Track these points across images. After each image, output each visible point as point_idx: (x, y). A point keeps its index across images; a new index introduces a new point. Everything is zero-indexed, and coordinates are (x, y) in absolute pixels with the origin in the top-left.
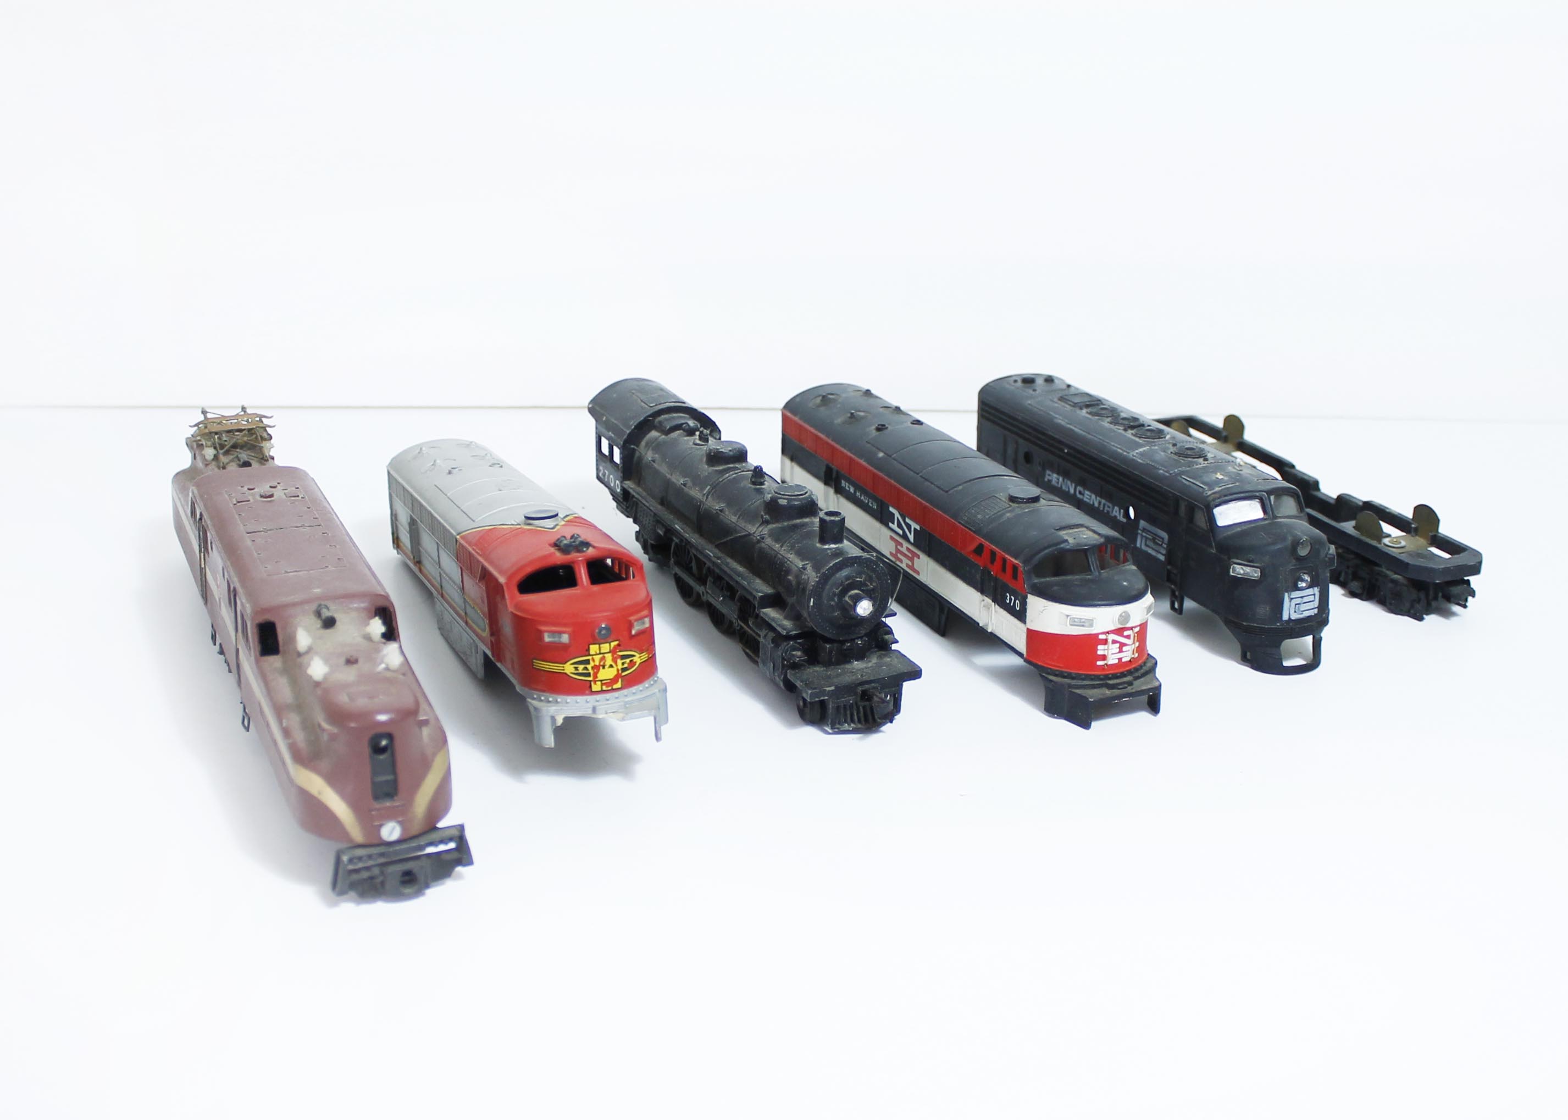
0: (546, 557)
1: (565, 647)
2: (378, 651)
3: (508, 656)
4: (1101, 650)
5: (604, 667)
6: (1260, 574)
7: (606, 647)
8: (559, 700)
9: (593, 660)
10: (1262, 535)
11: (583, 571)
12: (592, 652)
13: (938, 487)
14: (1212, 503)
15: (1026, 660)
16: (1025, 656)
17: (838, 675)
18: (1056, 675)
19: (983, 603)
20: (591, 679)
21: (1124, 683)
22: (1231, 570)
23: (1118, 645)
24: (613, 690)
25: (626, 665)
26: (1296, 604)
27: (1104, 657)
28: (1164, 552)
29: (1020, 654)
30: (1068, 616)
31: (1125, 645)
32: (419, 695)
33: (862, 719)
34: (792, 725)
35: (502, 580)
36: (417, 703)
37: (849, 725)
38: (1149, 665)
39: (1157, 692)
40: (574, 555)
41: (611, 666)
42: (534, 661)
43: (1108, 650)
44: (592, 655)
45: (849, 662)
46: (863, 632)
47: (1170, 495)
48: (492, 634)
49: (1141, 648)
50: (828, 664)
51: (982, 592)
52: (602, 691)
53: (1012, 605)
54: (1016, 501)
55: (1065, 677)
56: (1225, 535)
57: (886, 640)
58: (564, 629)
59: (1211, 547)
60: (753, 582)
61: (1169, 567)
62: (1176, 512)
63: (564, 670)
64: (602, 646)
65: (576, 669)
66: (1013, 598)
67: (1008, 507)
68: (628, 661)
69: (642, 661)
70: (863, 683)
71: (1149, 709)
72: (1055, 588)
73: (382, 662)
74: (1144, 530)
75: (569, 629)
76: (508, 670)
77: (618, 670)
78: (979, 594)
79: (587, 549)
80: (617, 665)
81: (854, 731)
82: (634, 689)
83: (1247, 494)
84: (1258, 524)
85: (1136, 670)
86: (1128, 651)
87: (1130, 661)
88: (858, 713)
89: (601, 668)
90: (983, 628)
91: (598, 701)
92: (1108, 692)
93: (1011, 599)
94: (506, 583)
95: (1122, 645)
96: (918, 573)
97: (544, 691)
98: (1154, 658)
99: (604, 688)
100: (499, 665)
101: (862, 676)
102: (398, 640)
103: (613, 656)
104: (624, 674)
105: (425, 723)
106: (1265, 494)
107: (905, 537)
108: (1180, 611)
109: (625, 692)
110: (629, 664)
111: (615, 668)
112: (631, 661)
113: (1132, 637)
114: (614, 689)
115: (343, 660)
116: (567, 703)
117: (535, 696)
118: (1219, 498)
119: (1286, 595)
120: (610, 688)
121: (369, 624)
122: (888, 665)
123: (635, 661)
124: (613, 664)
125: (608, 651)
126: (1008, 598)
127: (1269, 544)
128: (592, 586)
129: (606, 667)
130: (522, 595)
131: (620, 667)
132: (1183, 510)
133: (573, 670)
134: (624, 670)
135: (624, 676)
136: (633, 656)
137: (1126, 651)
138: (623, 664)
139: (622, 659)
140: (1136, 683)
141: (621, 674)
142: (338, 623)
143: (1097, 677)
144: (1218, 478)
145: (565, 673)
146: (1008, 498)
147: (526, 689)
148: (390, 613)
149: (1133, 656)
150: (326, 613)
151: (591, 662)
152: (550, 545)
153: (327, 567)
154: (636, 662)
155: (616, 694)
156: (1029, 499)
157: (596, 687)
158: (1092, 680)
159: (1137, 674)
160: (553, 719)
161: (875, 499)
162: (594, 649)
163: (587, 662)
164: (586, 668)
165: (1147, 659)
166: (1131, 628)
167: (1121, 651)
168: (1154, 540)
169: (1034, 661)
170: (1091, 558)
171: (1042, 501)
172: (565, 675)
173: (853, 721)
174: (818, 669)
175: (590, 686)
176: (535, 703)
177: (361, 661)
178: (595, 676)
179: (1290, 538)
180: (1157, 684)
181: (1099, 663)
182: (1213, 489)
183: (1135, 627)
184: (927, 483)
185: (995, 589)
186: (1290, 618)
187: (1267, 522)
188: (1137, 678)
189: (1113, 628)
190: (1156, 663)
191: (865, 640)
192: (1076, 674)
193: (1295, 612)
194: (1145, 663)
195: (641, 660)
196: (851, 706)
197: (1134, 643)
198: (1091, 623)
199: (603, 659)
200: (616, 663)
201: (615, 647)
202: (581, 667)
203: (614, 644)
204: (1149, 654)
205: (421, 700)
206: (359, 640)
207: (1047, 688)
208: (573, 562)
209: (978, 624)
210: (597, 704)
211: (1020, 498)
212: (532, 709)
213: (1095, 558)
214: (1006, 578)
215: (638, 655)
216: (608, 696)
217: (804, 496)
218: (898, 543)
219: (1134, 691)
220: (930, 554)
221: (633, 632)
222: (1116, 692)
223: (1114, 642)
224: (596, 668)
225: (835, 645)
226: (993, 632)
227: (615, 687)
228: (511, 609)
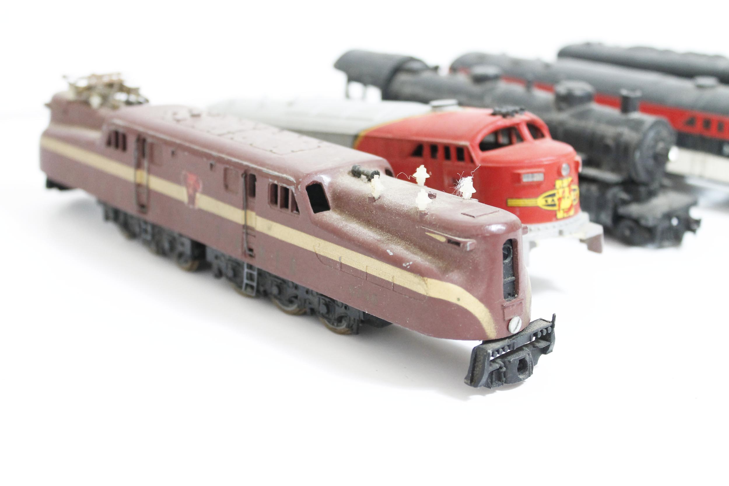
0: (494, 123)
1: (539, 184)
7: (565, 182)
9: (558, 193)
11: (525, 130)
12: (557, 187)
20: (556, 209)
35: (464, 143)
40: (516, 120)
41: (568, 198)
42: (509, 200)
44: (557, 190)
52: (564, 218)
58: (540, 170)
63: (537, 204)
64: (563, 181)
65: (546, 201)
68: (575, 193)
77: (572, 201)
89: (563, 199)
94: (471, 145)
99: (565, 215)
103: (569, 189)
104: (575, 203)
111: (570, 199)
114: (570, 216)
120: (568, 215)
125: (567, 185)
128: (535, 140)
129: (566, 198)
130: (483, 152)
133: (544, 203)
139: (574, 191)
141: (573, 204)
145: (539, 206)
151: (556, 195)
152: (490, 115)
155: (571, 220)
157: (560, 215)
162: (558, 184)
163: (553, 195)
164: (553, 200)
172: (538, 208)
175: (556, 215)
178: (559, 206)
199: (564, 192)
200: (570, 195)
201: (570, 182)
202: (550, 200)
208: (518, 124)
210: (561, 228)
216: (567, 221)
224: (560, 199)
227: (570, 214)
228: (479, 164)
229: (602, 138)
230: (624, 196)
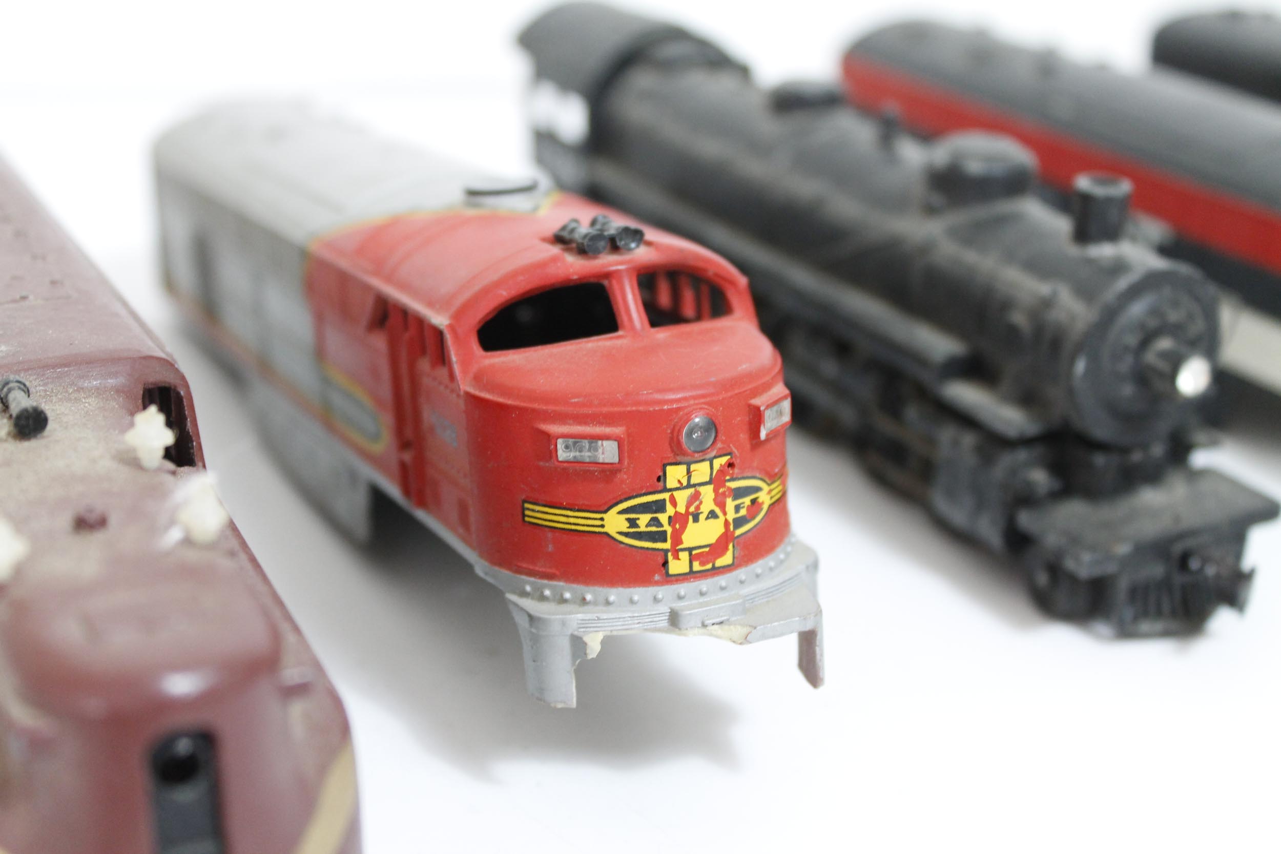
0: (543, 265)
1: (608, 472)
2: (158, 493)
3: (449, 495)
5: (696, 519)
7: (701, 471)
8: (589, 597)
9: (674, 503)
11: (630, 297)
12: (671, 483)
17: (1128, 521)
20: (667, 545)
24: (716, 571)
25: (743, 512)
32: (277, 613)
33: (1179, 610)
35: (440, 320)
36: (276, 637)
37: (1153, 621)
40: (607, 261)
41: (712, 515)
42: (527, 505)
44: (670, 490)
45: (1135, 491)
46: (1164, 428)
48: (404, 444)
50: (1096, 496)
52: (691, 575)
58: (608, 430)
63: (603, 526)
64: (693, 467)
65: (633, 523)
68: (747, 501)
69: (774, 500)
70: (1184, 535)
73: (172, 522)
75: (618, 430)
76: (453, 529)
77: (727, 523)
79: (638, 246)
80: (725, 513)
82: (758, 566)
88: (1171, 598)
89: (691, 518)
91: (680, 598)
94: (451, 327)
97: (550, 577)
99: (697, 566)
100: (421, 515)
101: (1175, 520)
102: (200, 464)
103: (716, 491)
104: (738, 532)
105: (300, 690)
109: (741, 573)
110: (749, 508)
111: (722, 518)
112: (754, 501)
114: (719, 568)
115: (65, 520)
116: (608, 603)
117: (528, 588)
120: (709, 566)
121: (132, 425)
122: (1216, 497)
123: (760, 500)
124: (718, 511)
125: (707, 479)
128: (654, 330)
129: (702, 517)
130: (489, 354)
131: (731, 515)
133: (624, 526)
134: (739, 522)
135: (738, 537)
136: (758, 489)
138: (737, 508)
139: (735, 498)
141: (733, 532)
142: (51, 426)
145: (607, 534)
147: (505, 573)
148: (179, 399)
150: (19, 402)
151: (669, 506)
152: (544, 240)
153: (24, 298)
154: (763, 503)
155: (722, 580)
157: (678, 566)
160: (578, 644)
162: (675, 474)
163: (660, 507)
164: (655, 522)
172: (606, 539)
173: (1159, 614)
174: (1078, 507)
175: (665, 563)
176: (528, 604)
177: (113, 521)
178: (677, 540)
191: (1167, 445)
195: (771, 498)
196: (1159, 585)
199: (695, 497)
200: (722, 506)
201: (721, 471)
202: (644, 519)
203: (719, 462)
205: (285, 627)
206: (106, 464)
208: (608, 275)
210: (678, 605)
212: (522, 622)
215: (766, 488)
216: (704, 584)
221: (763, 435)
224: (680, 521)
227: (720, 562)
228: (466, 386)
229: (1007, 305)
230: (1040, 478)
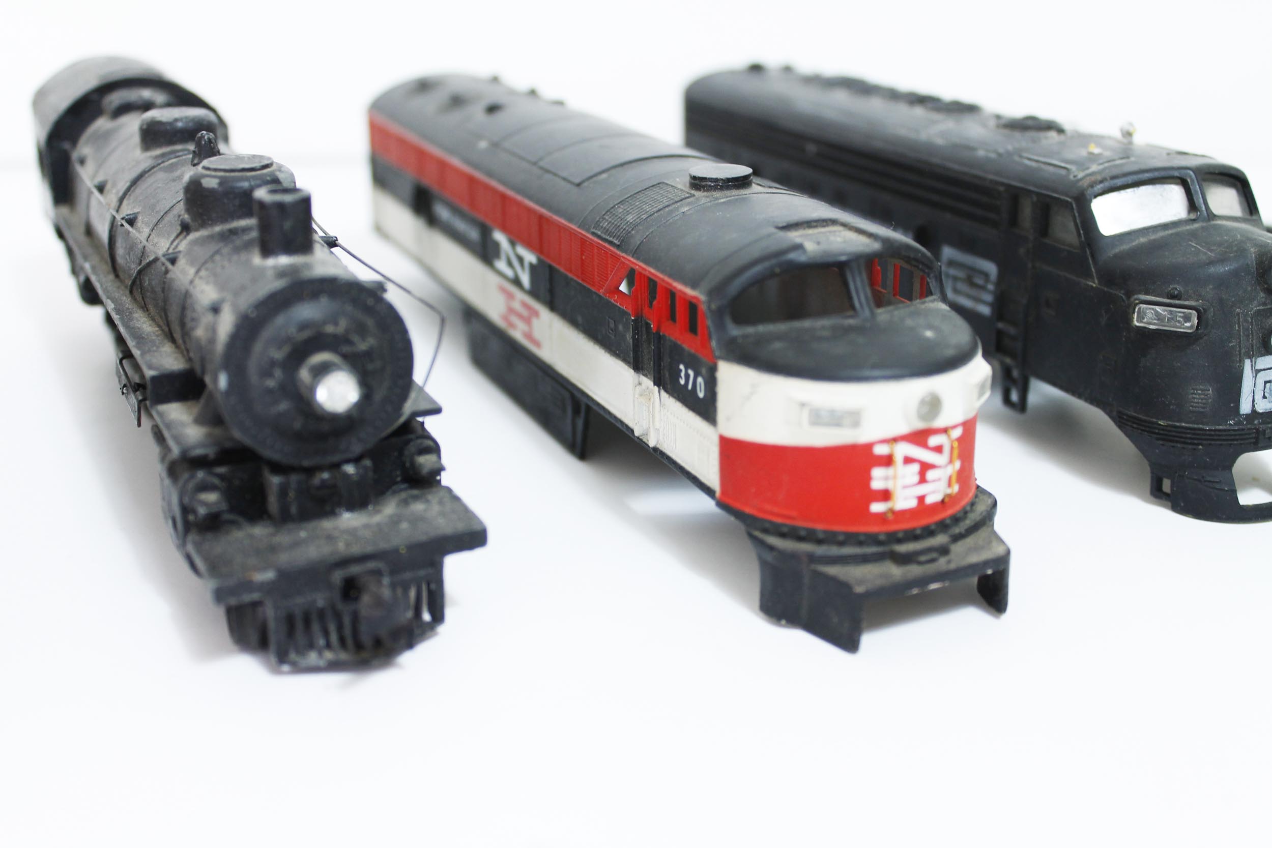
4: (879, 478)
6: (1196, 321)
10: (1193, 247)
13: (564, 179)
14: (1089, 192)
15: (720, 504)
16: (718, 494)
17: (296, 544)
18: (783, 535)
19: (638, 389)
21: (930, 550)
22: (1135, 316)
23: (916, 467)
26: (1266, 382)
27: (885, 495)
28: (989, 298)
29: (708, 491)
30: (803, 405)
31: (930, 466)
33: (350, 642)
34: (209, 652)
37: (320, 653)
38: (981, 508)
39: (1001, 568)
43: (895, 477)
45: (331, 513)
46: (357, 449)
47: (1002, 189)
49: (965, 475)
50: (285, 519)
51: (637, 367)
53: (690, 387)
54: (704, 187)
55: (801, 539)
56: (1117, 250)
57: (420, 465)
59: (1089, 275)
60: (156, 351)
61: (1000, 325)
62: (1014, 219)
66: (691, 373)
67: (688, 198)
70: (345, 562)
71: (982, 600)
72: (778, 345)
74: (952, 263)
78: (632, 371)
81: (334, 667)
83: (1156, 174)
84: (1179, 229)
85: (956, 520)
86: (939, 479)
87: (943, 501)
88: (340, 628)
90: (641, 440)
92: (896, 572)
93: (687, 376)
95: (925, 467)
96: (537, 344)
98: (990, 494)
101: (348, 545)
106: (1191, 173)
107: (517, 282)
108: (1021, 406)
113: (947, 449)
118: (1101, 182)
119: (1247, 363)
122: (416, 520)
126: (683, 374)
127: (1211, 263)
132: (1027, 211)
137: (934, 481)
140: (957, 548)
143: (873, 539)
144: (1091, 154)
146: (688, 185)
149: (949, 491)
156: (729, 180)
158: (860, 544)
159: (957, 530)
161: (474, 222)
165: (976, 496)
166: (945, 431)
167: (923, 480)
168: (970, 282)
169: (738, 506)
170: (855, 282)
171: (755, 188)
173: (328, 646)
174: (259, 531)
179: (1252, 250)
180: (999, 551)
181: (877, 507)
182: (1088, 168)
183: (954, 427)
184: (548, 176)
185: (658, 358)
186: (1254, 411)
187: (1196, 225)
188: (956, 538)
189: (904, 429)
190: (995, 504)
191: (365, 468)
192: (825, 532)
193: (1264, 397)
194: (973, 504)
196: (321, 614)
197: (951, 461)
198: (854, 418)
204: (978, 487)
207: (764, 564)
209: (632, 431)
211: (711, 180)
213: (862, 281)
214: (674, 334)
217: (259, 172)
218: (510, 296)
219: (953, 566)
220: (552, 306)
222: (914, 571)
223: (908, 460)
225: (294, 478)
226: (658, 446)
